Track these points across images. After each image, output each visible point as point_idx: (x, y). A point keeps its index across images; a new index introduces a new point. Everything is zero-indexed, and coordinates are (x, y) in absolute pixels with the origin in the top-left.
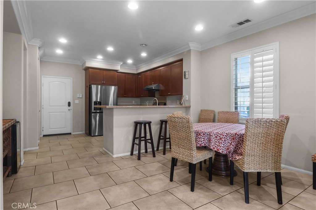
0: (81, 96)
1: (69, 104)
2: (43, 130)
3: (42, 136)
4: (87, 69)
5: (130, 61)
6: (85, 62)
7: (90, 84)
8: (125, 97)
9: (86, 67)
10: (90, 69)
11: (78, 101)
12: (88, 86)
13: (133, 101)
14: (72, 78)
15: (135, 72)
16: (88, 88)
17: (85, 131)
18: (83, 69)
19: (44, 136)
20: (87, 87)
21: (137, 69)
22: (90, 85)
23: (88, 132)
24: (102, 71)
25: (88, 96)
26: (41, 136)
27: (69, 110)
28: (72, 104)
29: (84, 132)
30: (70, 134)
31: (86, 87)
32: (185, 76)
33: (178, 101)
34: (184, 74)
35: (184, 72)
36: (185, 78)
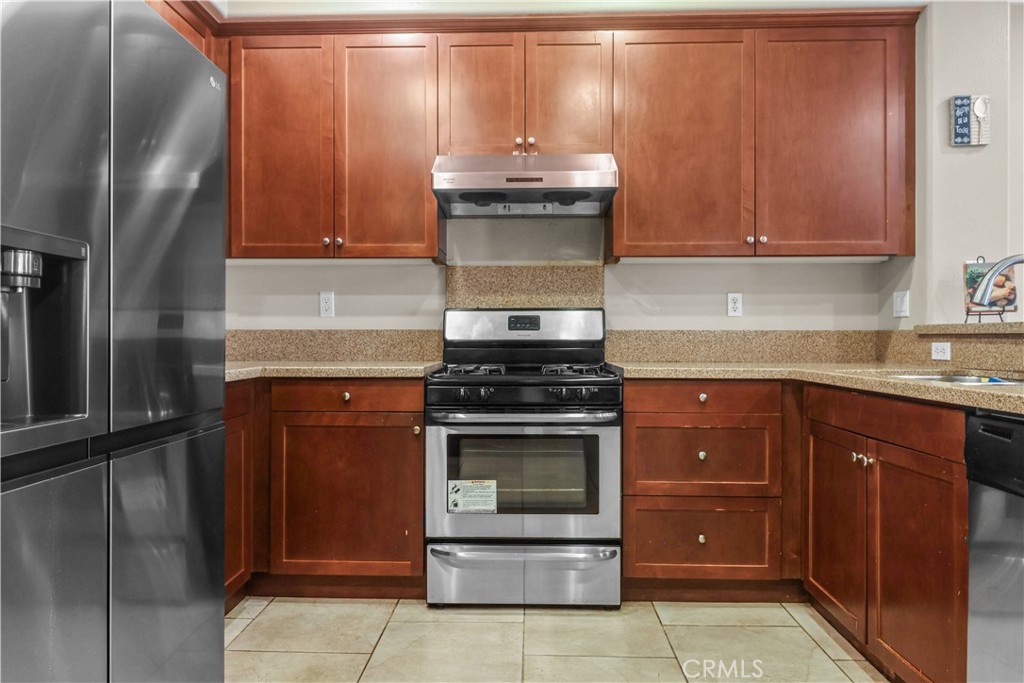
32: (962, 126)
33: (739, 296)
34: (959, 113)
35: (959, 102)
36: (959, 140)
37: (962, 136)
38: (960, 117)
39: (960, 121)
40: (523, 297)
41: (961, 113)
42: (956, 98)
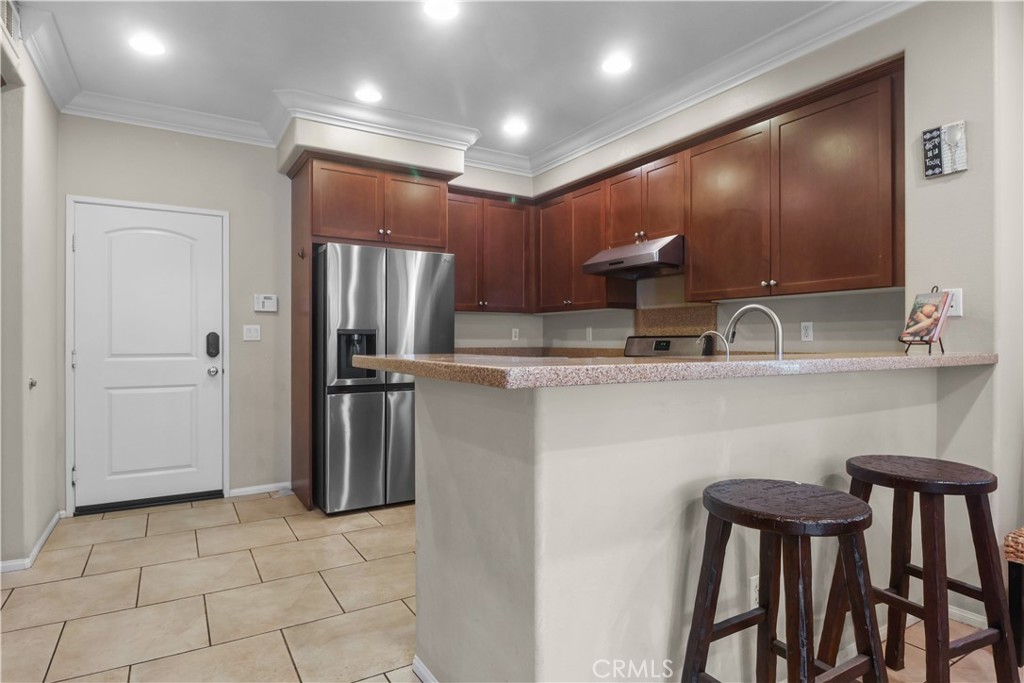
0: (271, 306)
1: (213, 346)
2: (73, 484)
3: (71, 511)
4: (302, 163)
5: (516, 127)
6: (294, 120)
7: (318, 241)
8: (482, 309)
9: (298, 147)
10: (317, 164)
11: (258, 327)
12: (309, 250)
13: (515, 331)
14: (226, 215)
15: (530, 192)
16: (307, 263)
17: (293, 479)
18: (281, 172)
19: (81, 511)
20: (303, 257)
21: (535, 178)
22: (316, 247)
23: (306, 482)
24: (378, 174)
25: (307, 307)
26: (62, 512)
27: (213, 374)
28: (225, 345)
29: (288, 484)
30: (218, 494)
31: (298, 255)
32: (932, 159)
33: (810, 324)
34: (929, 146)
35: (928, 136)
36: (930, 172)
37: (933, 167)
38: (930, 149)
39: (930, 154)
40: (671, 328)
41: (931, 146)
42: (925, 133)
